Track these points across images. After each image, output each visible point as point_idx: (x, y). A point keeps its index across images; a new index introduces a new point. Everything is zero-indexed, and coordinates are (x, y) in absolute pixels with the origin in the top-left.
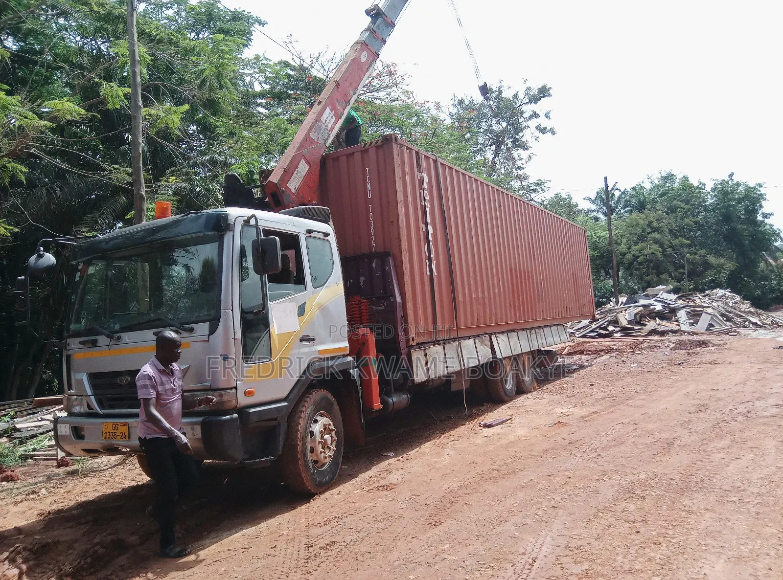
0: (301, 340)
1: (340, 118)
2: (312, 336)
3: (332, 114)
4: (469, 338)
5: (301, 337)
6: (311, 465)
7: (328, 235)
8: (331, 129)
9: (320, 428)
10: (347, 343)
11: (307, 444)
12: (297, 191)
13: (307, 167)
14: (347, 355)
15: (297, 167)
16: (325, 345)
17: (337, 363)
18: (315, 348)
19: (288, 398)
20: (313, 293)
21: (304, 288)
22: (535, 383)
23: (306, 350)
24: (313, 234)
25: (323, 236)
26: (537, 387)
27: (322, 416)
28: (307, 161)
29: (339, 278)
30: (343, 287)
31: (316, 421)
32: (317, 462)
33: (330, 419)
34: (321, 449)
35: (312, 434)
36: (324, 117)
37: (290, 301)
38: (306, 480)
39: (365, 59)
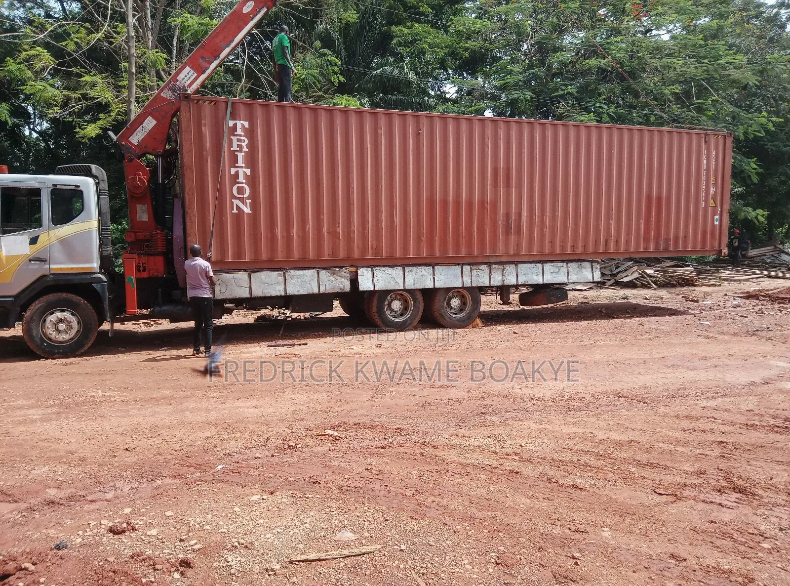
0: (30, 261)
1: (204, 72)
2: (43, 258)
3: (192, 72)
4: (313, 268)
5: (30, 258)
6: (37, 340)
7: (79, 186)
8: (190, 85)
9: (52, 318)
10: (96, 265)
11: (33, 326)
12: (140, 143)
13: (155, 122)
14: (95, 273)
15: (142, 124)
16: (61, 265)
17: (78, 277)
18: (47, 266)
19: (16, 297)
20: (50, 229)
21: (40, 225)
22: (478, 321)
23: (36, 267)
24: (58, 187)
25: (73, 188)
26: (480, 325)
27: (63, 311)
28: (154, 118)
29: (89, 218)
30: (95, 224)
31: (53, 313)
32: (50, 339)
33: (73, 314)
34: (51, 332)
35: (45, 321)
36: (181, 76)
37: (22, 234)
38: (33, 348)
39: (251, 8)
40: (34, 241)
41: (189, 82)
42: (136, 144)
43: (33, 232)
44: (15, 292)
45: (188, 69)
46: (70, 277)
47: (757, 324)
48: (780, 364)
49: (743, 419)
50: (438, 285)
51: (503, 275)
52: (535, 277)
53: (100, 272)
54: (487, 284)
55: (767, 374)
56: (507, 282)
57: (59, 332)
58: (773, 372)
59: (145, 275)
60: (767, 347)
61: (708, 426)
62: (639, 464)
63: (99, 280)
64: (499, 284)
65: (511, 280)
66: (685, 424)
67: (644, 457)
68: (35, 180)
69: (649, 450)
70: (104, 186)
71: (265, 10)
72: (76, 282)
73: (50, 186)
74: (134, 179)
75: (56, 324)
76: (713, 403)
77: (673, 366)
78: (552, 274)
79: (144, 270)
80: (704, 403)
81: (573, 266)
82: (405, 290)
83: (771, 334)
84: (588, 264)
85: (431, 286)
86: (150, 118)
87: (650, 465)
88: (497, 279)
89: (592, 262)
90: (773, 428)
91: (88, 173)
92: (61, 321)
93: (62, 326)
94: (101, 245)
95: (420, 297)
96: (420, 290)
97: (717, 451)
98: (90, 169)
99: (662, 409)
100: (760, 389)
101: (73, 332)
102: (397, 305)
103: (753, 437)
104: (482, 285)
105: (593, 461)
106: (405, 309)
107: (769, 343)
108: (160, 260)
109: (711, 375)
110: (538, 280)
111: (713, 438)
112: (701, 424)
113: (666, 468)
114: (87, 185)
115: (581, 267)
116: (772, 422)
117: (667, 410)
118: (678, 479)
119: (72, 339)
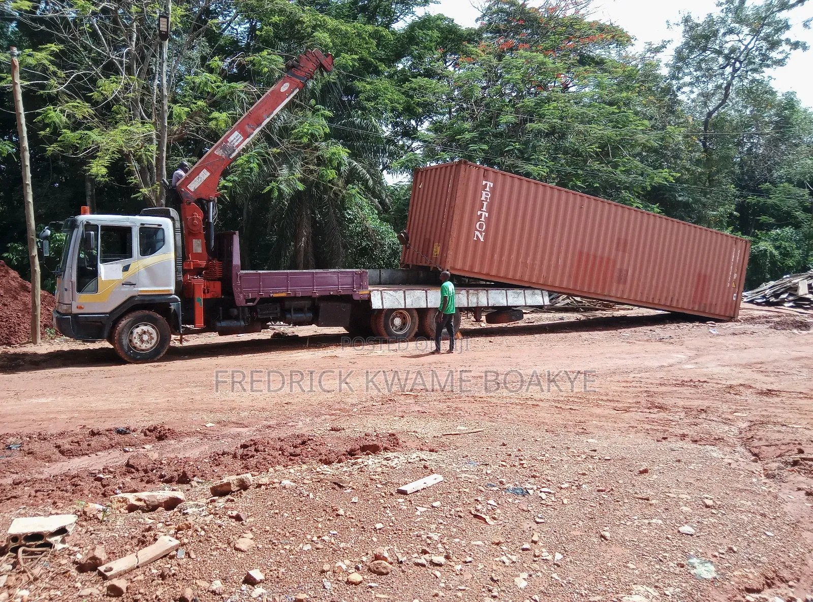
0: (124, 284)
1: (249, 136)
2: (133, 282)
3: (240, 136)
5: (123, 282)
6: (126, 348)
7: (161, 225)
8: (237, 146)
9: (138, 330)
10: (172, 288)
11: (124, 337)
12: (196, 190)
13: (208, 174)
14: (171, 295)
15: (198, 174)
16: (146, 288)
17: (159, 298)
18: (136, 289)
19: (111, 313)
20: (139, 259)
21: (131, 256)
22: (459, 334)
23: (127, 289)
24: (145, 226)
25: (156, 226)
26: (460, 337)
27: (146, 325)
28: (208, 170)
29: (169, 250)
30: (172, 255)
31: (138, 327)
32: (135, 348)
33: (153, 328)
34: (136, 342)
35: (132, 333)
36: (231, 138)
37: (117, 263)
38: (122, 354)
39: (287, 88)
40: (126, 269)
41: (237, 144)
42: (193, 190)
43: (126, 261)
44: (109, 310)
45: (236, 133)
46: (153, 298)
47: (662, 335)
48: (679, 356)
49: (658, 382)
50: (429, 306)
51: (478, 298)
52: (501, 301)
53: (176, 294)
54: (466, 306)
55: (671, 361)
56: (480, 305)
57: (142, 341)
58: (674, 361)
59: (208, 296)
60: (671, 347)
61: (638, 385)
62: (602, 400)
63: (175, 301)
64: (475, 305)
65: (483, 302)
66: (624, 384)
67: (605, 398)
68: (127, 220)
69: (607, 395)
70: (178, 225)
71: (298, 90)
72: (157, 301)
73: (139, 225)
74: (193, 219)
75: (140, 336)
76: (639, 375)
77: (610, 358)
78: (514, 298)
79: (208, 292)
80: (632, 375)
81: (528, 292)
82: (405, 309)
83: (672, 340)
84: (539, 292)
85: (424, 306)
86: (205, 170)
87: (608, 400)
88: (473, 303)
89: (542, 290)
90: (675, 385)
91: (166, 214)
92: (144, 333)
93: (145, 337)
94: (176, 272)
95: (415, 314)
96: (416, 309)
97: (645, 394)
98: (168, 211)
99: (608, 379)
100: (666, 369)
101: (154, 342)
102: (398, 321)
103: (663, 389)
104: (461, 306)
105: (576, 400)
106: (404, 324)
107: (671, 345)
108: (218, 285)
109: (635, 362)
110: (503, 303)
111: (641, 390)
112: (634, 384)
113: (618, 401)
114: (166, 224)
115: (534, 294)
116: (674, 382)
117: (612, 379)
118: (625, 405)
119: (152, 348)
